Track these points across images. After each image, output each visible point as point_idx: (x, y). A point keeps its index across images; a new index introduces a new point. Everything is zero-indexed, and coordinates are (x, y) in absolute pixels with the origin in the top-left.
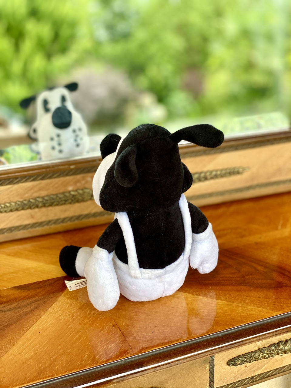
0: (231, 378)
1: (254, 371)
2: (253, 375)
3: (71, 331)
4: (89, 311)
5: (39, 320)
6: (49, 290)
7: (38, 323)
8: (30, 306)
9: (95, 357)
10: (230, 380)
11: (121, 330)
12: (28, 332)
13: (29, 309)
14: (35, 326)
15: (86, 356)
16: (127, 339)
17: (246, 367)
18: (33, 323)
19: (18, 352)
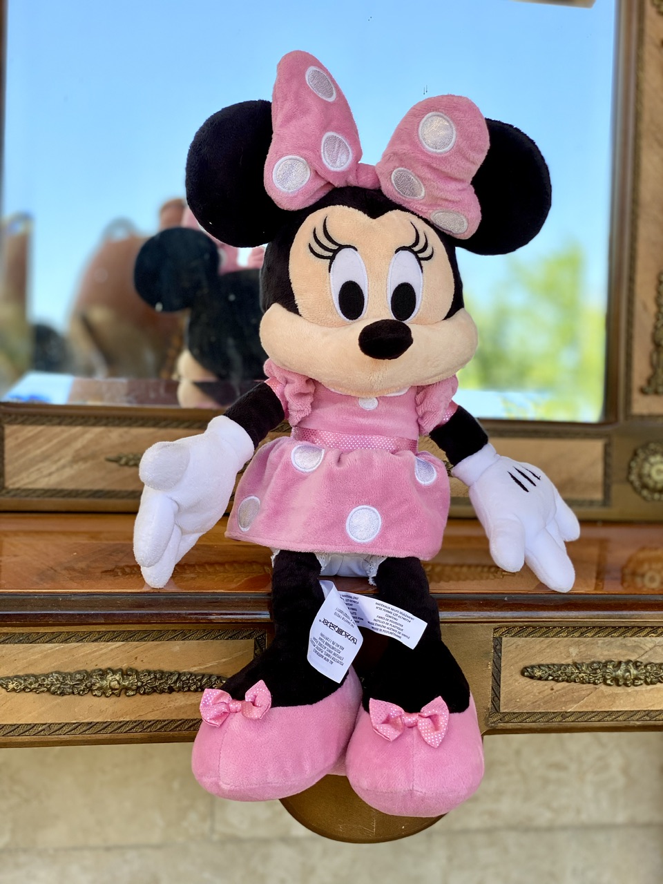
0: (528, 704)
1: (565, 703)
2: (564, 709)
10: (525, 705)
17: (552, 689)
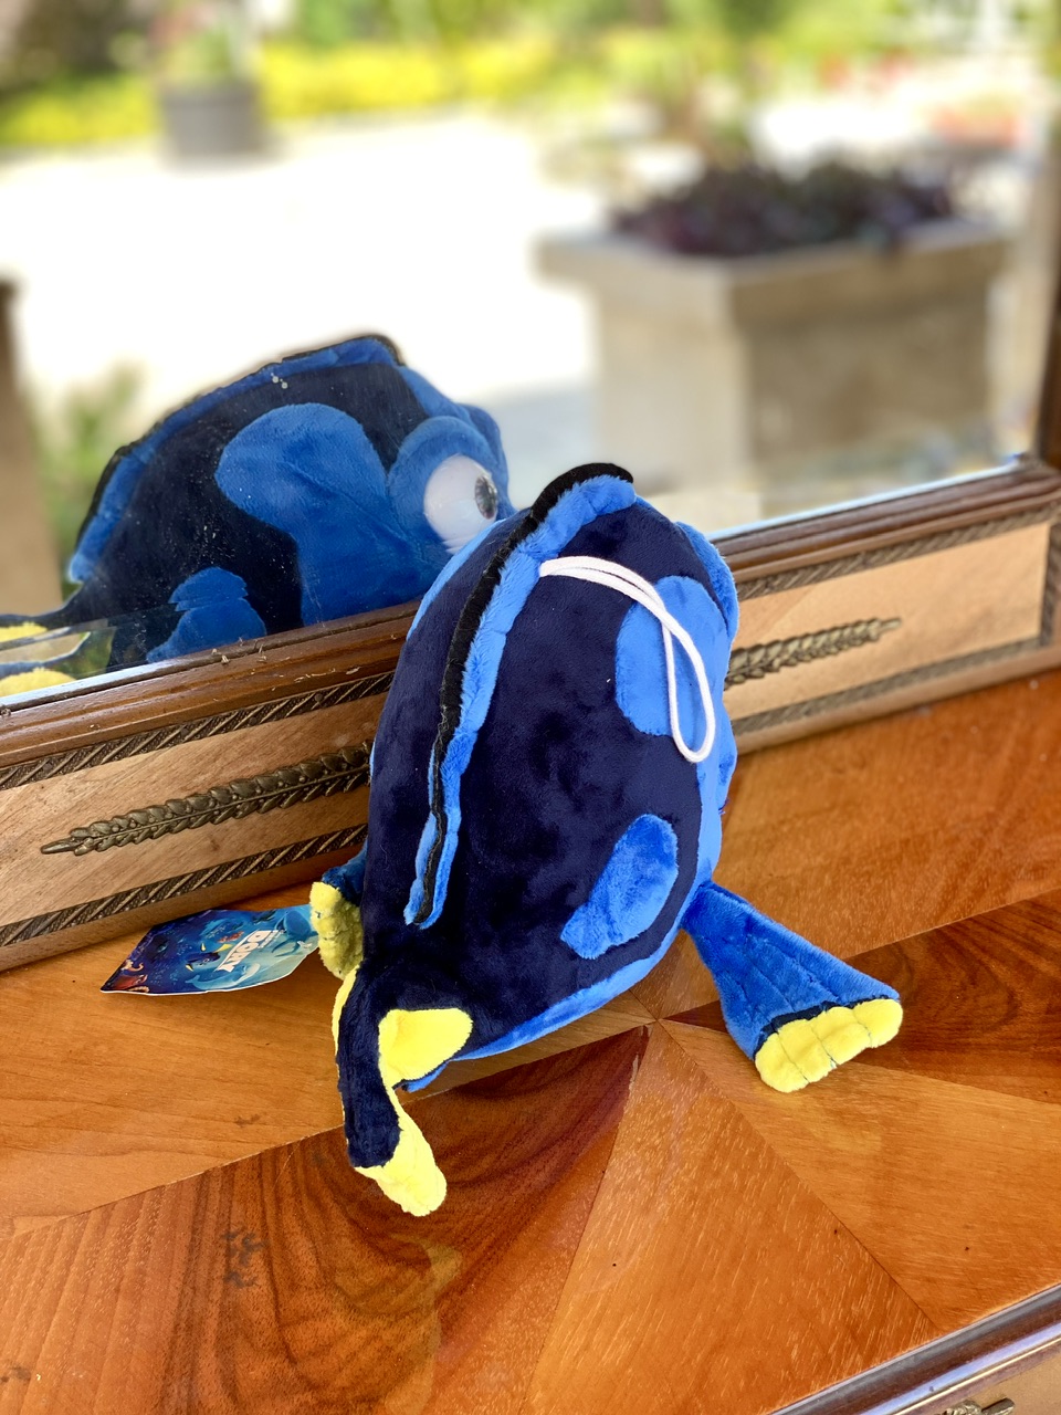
3: (712, 1256)
4: (736, 1175)
5: (591, 1217)
6: (574, 1096)
7: (593, 1228)
8: (539, 1165)
9: (824, 1349)
11: (866, 1245)
12: (577, 1266)
13: (542, 1174)
14: (590, 1240)
15: (796, 1346)
16: (898, 1279)
18: (579, 1228)
19: (580, 1342)
